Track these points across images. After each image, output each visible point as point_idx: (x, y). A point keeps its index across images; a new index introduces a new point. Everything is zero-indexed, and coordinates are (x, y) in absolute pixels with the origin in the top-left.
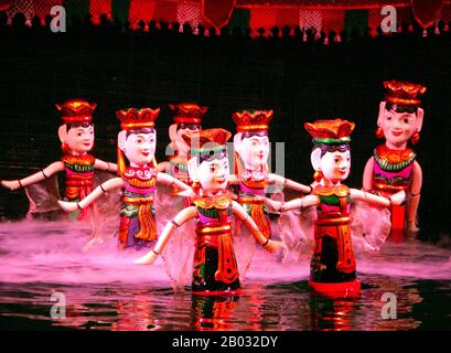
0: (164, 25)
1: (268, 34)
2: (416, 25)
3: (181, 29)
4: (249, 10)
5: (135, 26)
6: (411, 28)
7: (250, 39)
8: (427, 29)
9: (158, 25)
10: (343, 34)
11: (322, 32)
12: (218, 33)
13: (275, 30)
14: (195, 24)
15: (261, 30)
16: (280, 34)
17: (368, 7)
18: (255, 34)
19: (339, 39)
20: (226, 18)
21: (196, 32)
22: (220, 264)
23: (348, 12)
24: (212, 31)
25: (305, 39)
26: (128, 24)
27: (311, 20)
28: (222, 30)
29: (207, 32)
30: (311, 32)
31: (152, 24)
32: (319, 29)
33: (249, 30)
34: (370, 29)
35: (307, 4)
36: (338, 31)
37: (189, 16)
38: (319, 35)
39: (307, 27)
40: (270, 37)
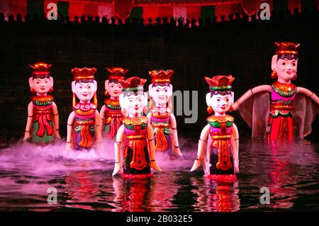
0: (90, 18)
1: (154, 22)
2: (244, 14)
3: (101, 20)
4: (142, 8)
5: (72, 20)
6: (241, 16)
7: (143, 25)
8: (251, 17)
9: (86, 18)
10: (200, 21)
11: (187, 20)
12: (124, 22)
13: (158, 20)
14: (109, 17)
15: (150, 20)
16: (162, 22)
17: (214, 4)
18: (146, 23)
19: (198, 24)
20: (128, 13)
21: (110, 22)
22: (133, 158)
23: (203, 7)
24: (120, 21)
25: (177, 25)
26: (68, 18)
27: (180, 13)
28: (126, 20)
29: (117, 22)
30: (180, 20)
31: (83, 18)
32: (185, 19)
33: (142, 20)
34: (216, 17)
35: (177, 3)
36: (197, 19)
37: (105, 12)
38: (185, 22)
39: (178, 17)
40: (156, 24)
